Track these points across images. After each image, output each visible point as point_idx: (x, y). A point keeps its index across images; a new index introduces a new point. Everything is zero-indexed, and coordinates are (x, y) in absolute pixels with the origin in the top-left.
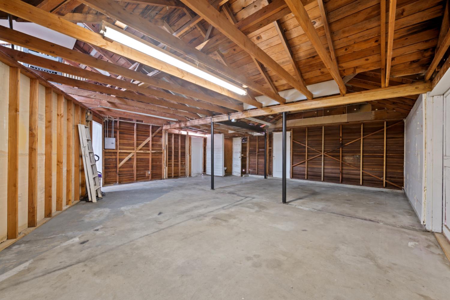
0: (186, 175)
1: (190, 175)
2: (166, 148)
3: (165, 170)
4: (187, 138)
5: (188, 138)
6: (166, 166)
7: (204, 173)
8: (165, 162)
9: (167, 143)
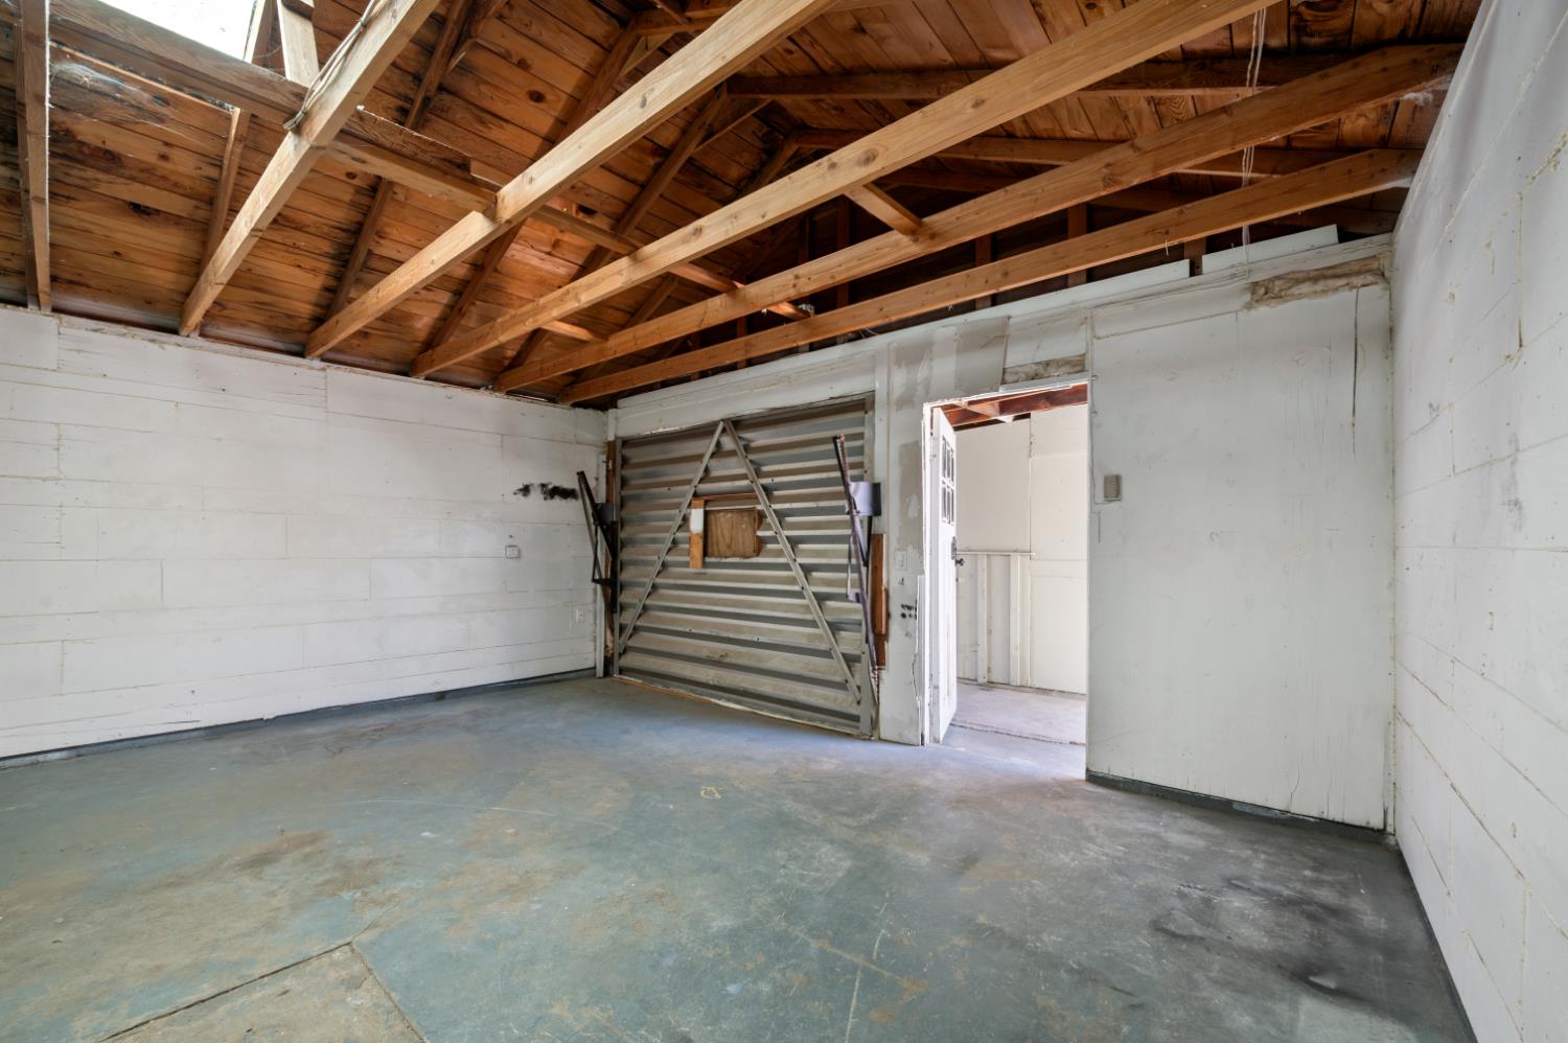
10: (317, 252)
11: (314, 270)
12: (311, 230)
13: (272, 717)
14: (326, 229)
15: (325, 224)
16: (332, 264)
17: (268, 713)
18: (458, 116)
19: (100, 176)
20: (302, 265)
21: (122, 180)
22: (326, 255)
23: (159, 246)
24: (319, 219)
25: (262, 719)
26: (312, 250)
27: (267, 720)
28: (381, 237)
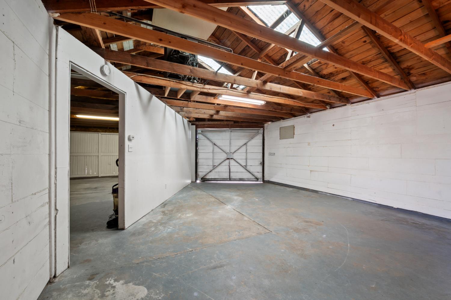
10: (380, 63)
11: (385, 67)
12: (373, 59)
13: (396, 207)
14: (376, 57)
15: (374, 56)
16: (387, 63)
17: (395, 206)
18: (368, 3)
19: (334, 77)
20: (381, 68)
21: (336, 76)
22: (383, 62)
23: (353, 83)
24: (371, 56)
25: (393, 207)
26: (379, 63)
27: (395, 208)
28: (391, 47)
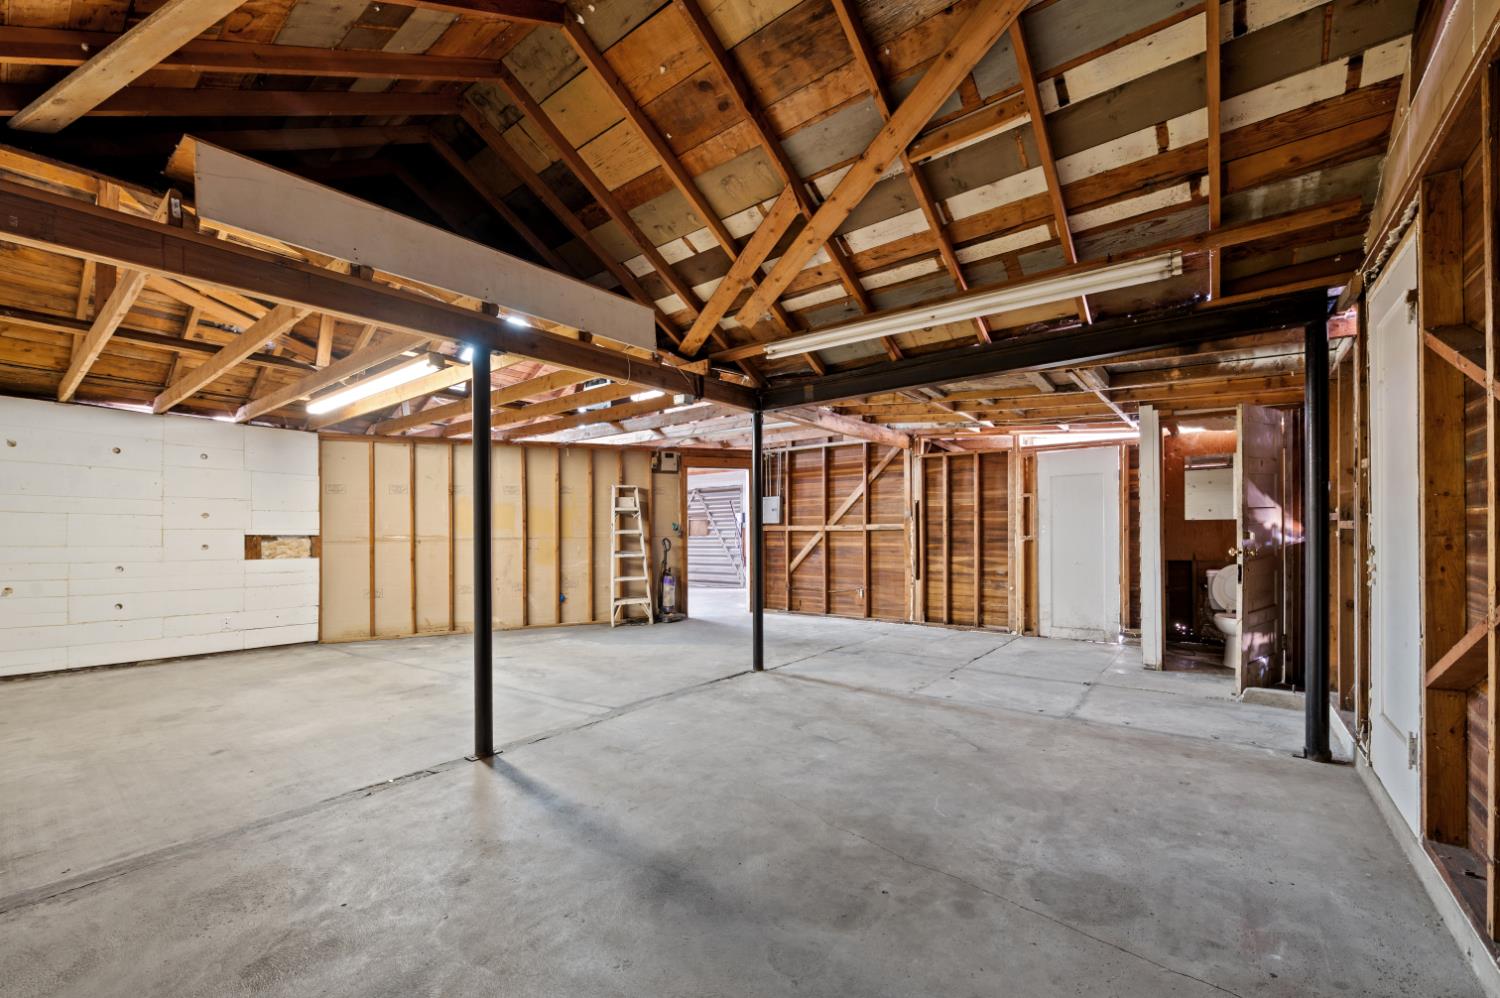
0: (1009, 623)
1: (1028, 628)
2: (914, 513)
3: (912, 590)
4: (1014, 460)
5: (1019, 462)
6: (918, 577)
7: (1134, 632)
8: (912, 562)
9: (918, 496)
